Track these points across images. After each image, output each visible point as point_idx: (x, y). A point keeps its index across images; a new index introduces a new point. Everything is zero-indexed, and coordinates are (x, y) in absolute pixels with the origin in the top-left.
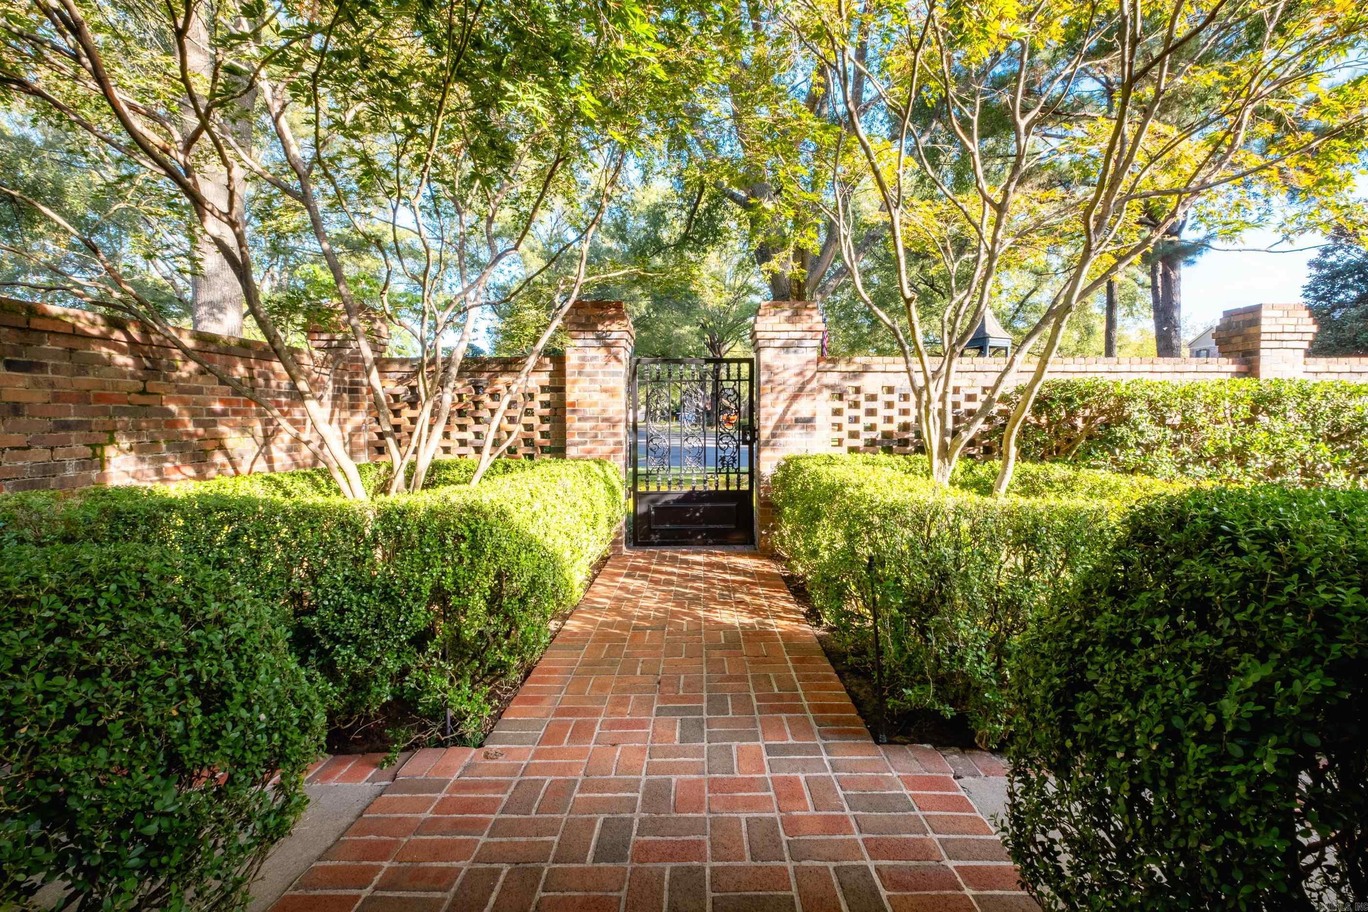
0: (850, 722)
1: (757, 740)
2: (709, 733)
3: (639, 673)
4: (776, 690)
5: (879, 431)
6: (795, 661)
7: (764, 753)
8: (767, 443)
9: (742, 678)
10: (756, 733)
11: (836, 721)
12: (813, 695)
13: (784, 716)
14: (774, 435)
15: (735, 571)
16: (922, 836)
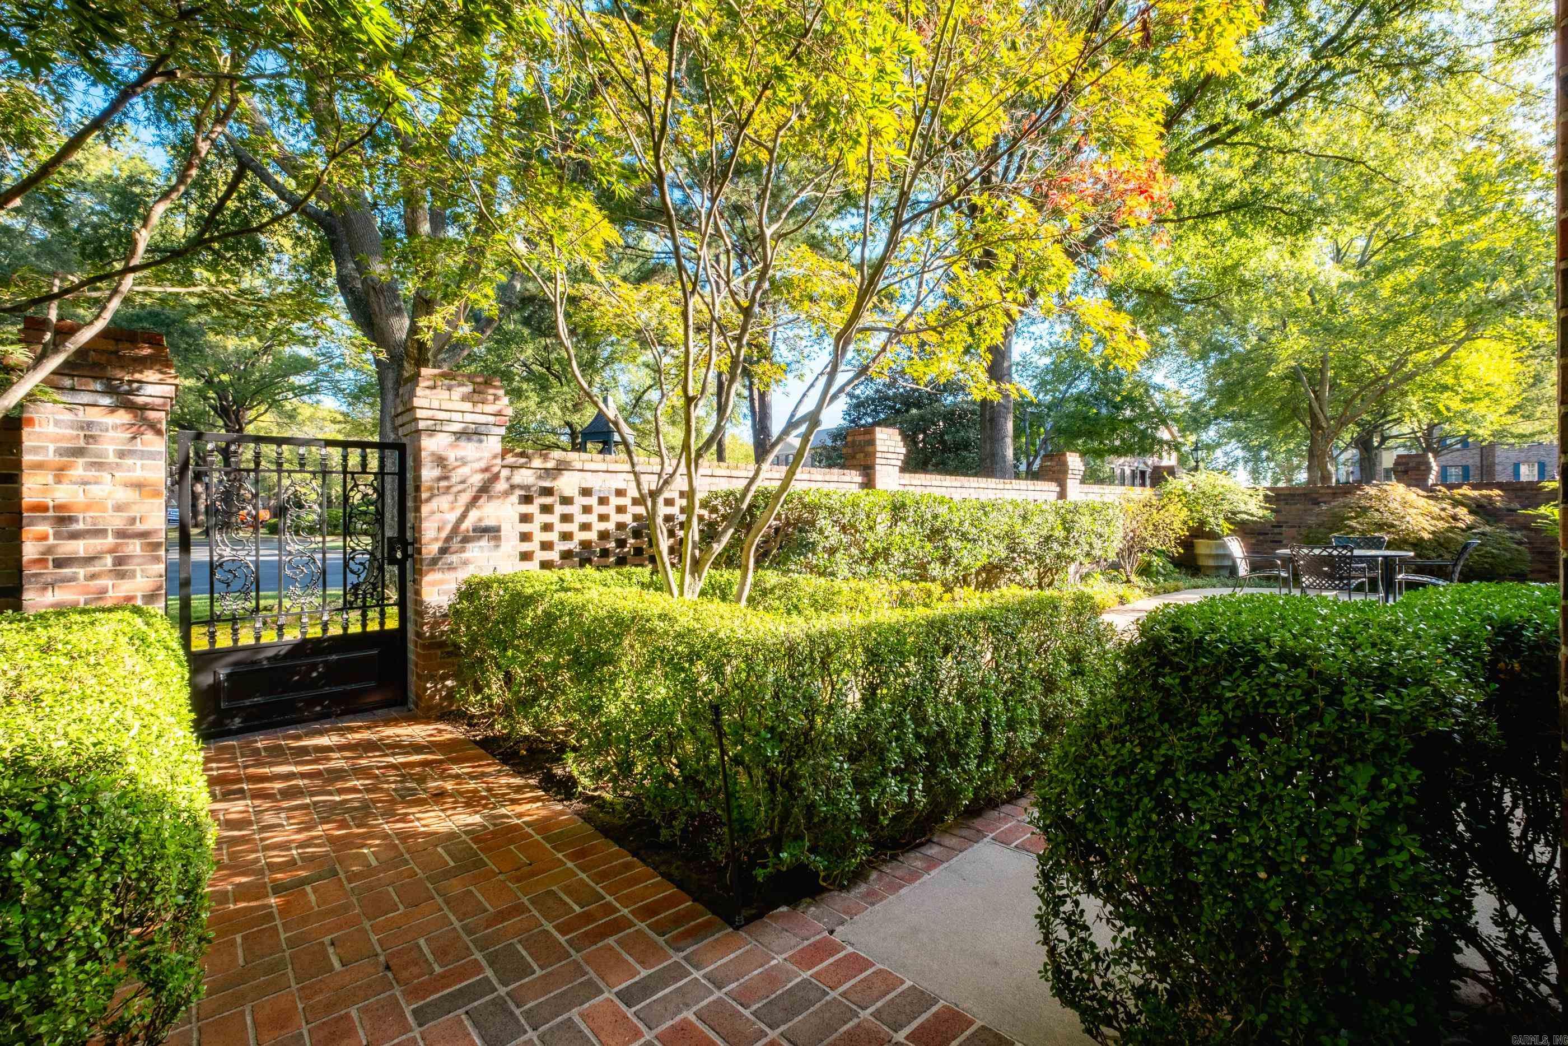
0: (689, 915)
1: (602, 992)
2: (527, 1014)
3: (337, 965)
4: (577, 909)
5: (576, 540)
6: (573, 857)
7: (623, 1007)
8: (434, 561)
9: (519, 909)
10: (590, 982)
11: (677, 920)
12: (628, 897)
13: (611, 941)
14: (443, 551)
15: (397, 747)
16: (856, 1021)
